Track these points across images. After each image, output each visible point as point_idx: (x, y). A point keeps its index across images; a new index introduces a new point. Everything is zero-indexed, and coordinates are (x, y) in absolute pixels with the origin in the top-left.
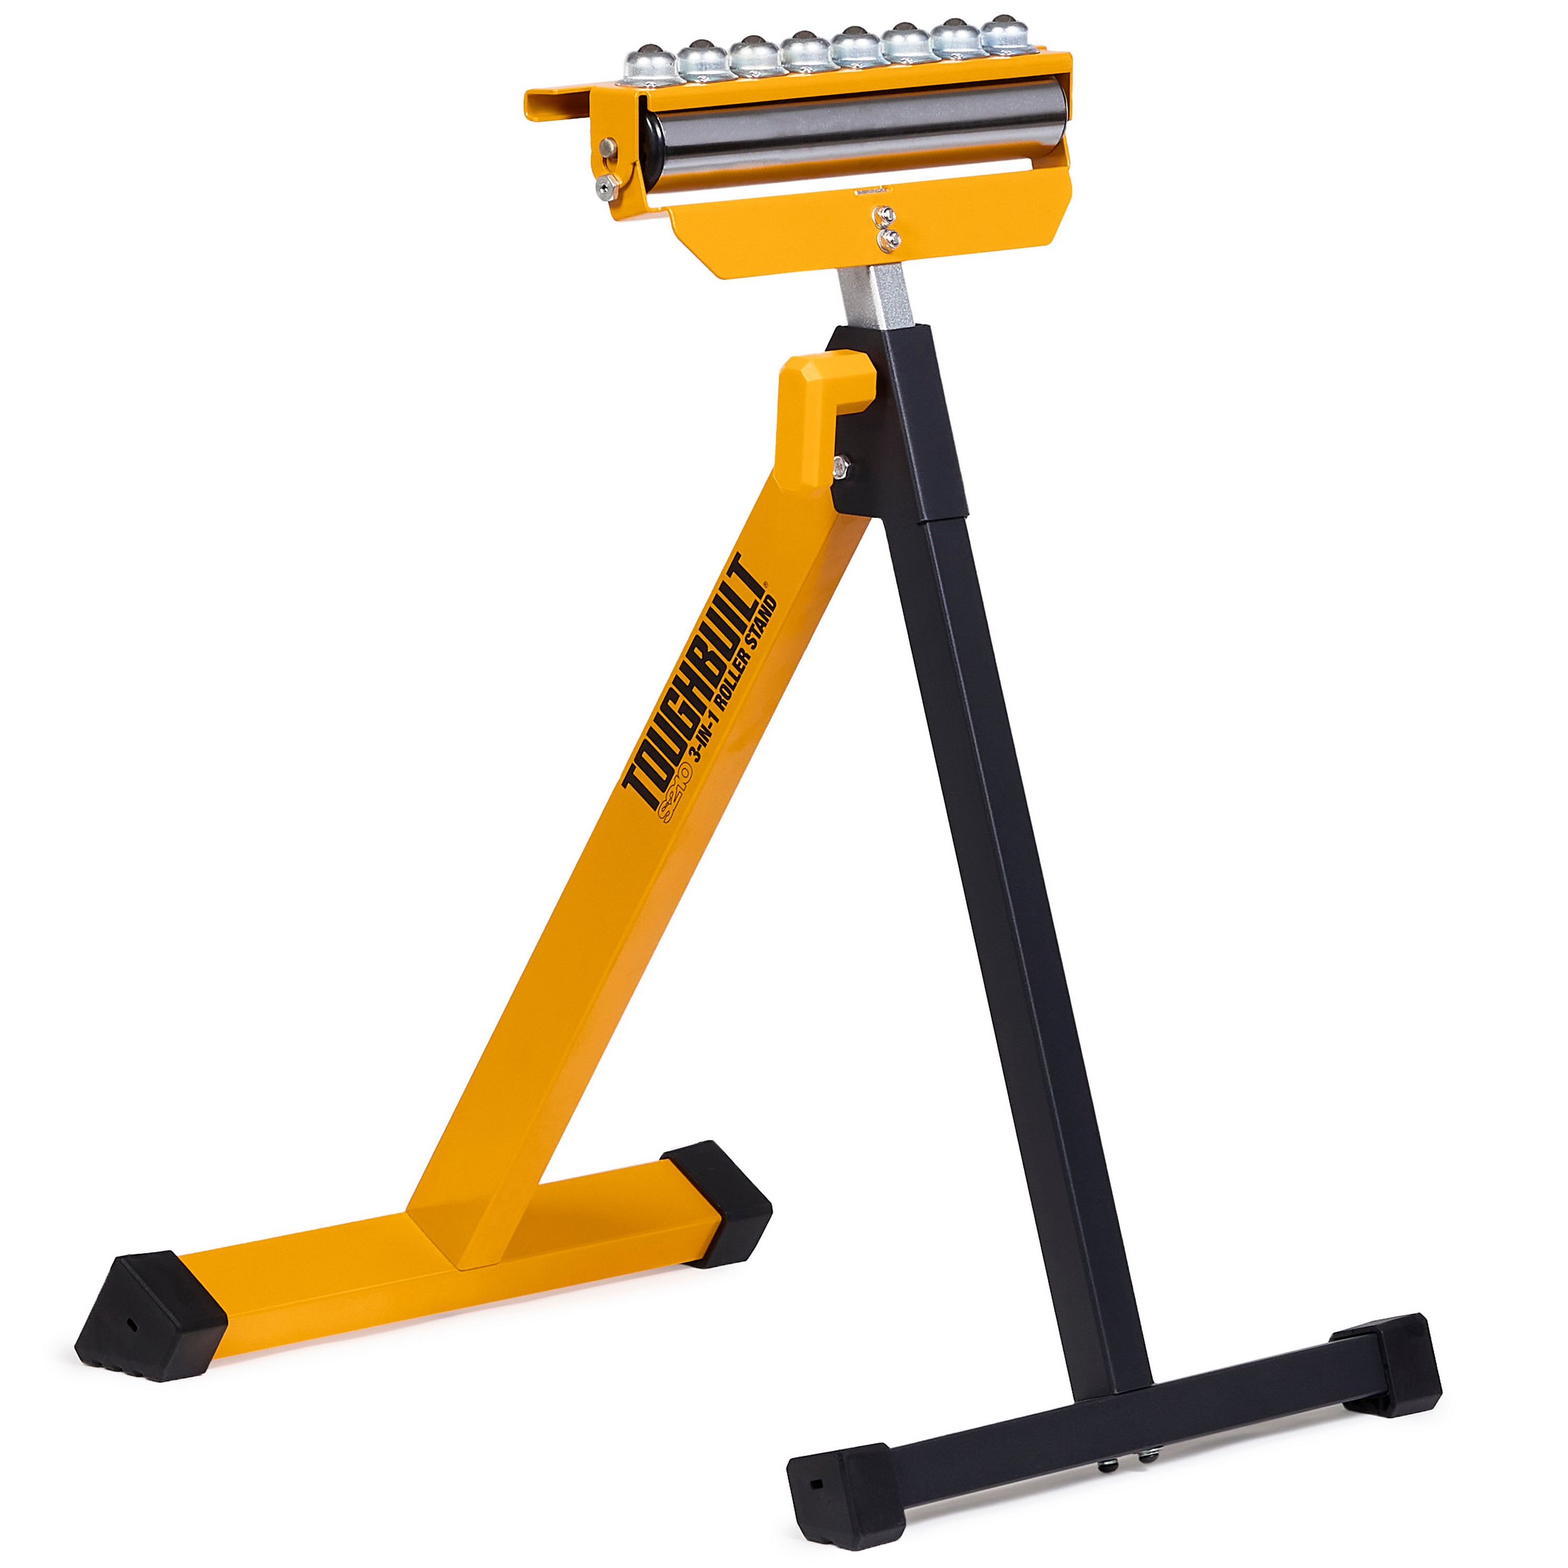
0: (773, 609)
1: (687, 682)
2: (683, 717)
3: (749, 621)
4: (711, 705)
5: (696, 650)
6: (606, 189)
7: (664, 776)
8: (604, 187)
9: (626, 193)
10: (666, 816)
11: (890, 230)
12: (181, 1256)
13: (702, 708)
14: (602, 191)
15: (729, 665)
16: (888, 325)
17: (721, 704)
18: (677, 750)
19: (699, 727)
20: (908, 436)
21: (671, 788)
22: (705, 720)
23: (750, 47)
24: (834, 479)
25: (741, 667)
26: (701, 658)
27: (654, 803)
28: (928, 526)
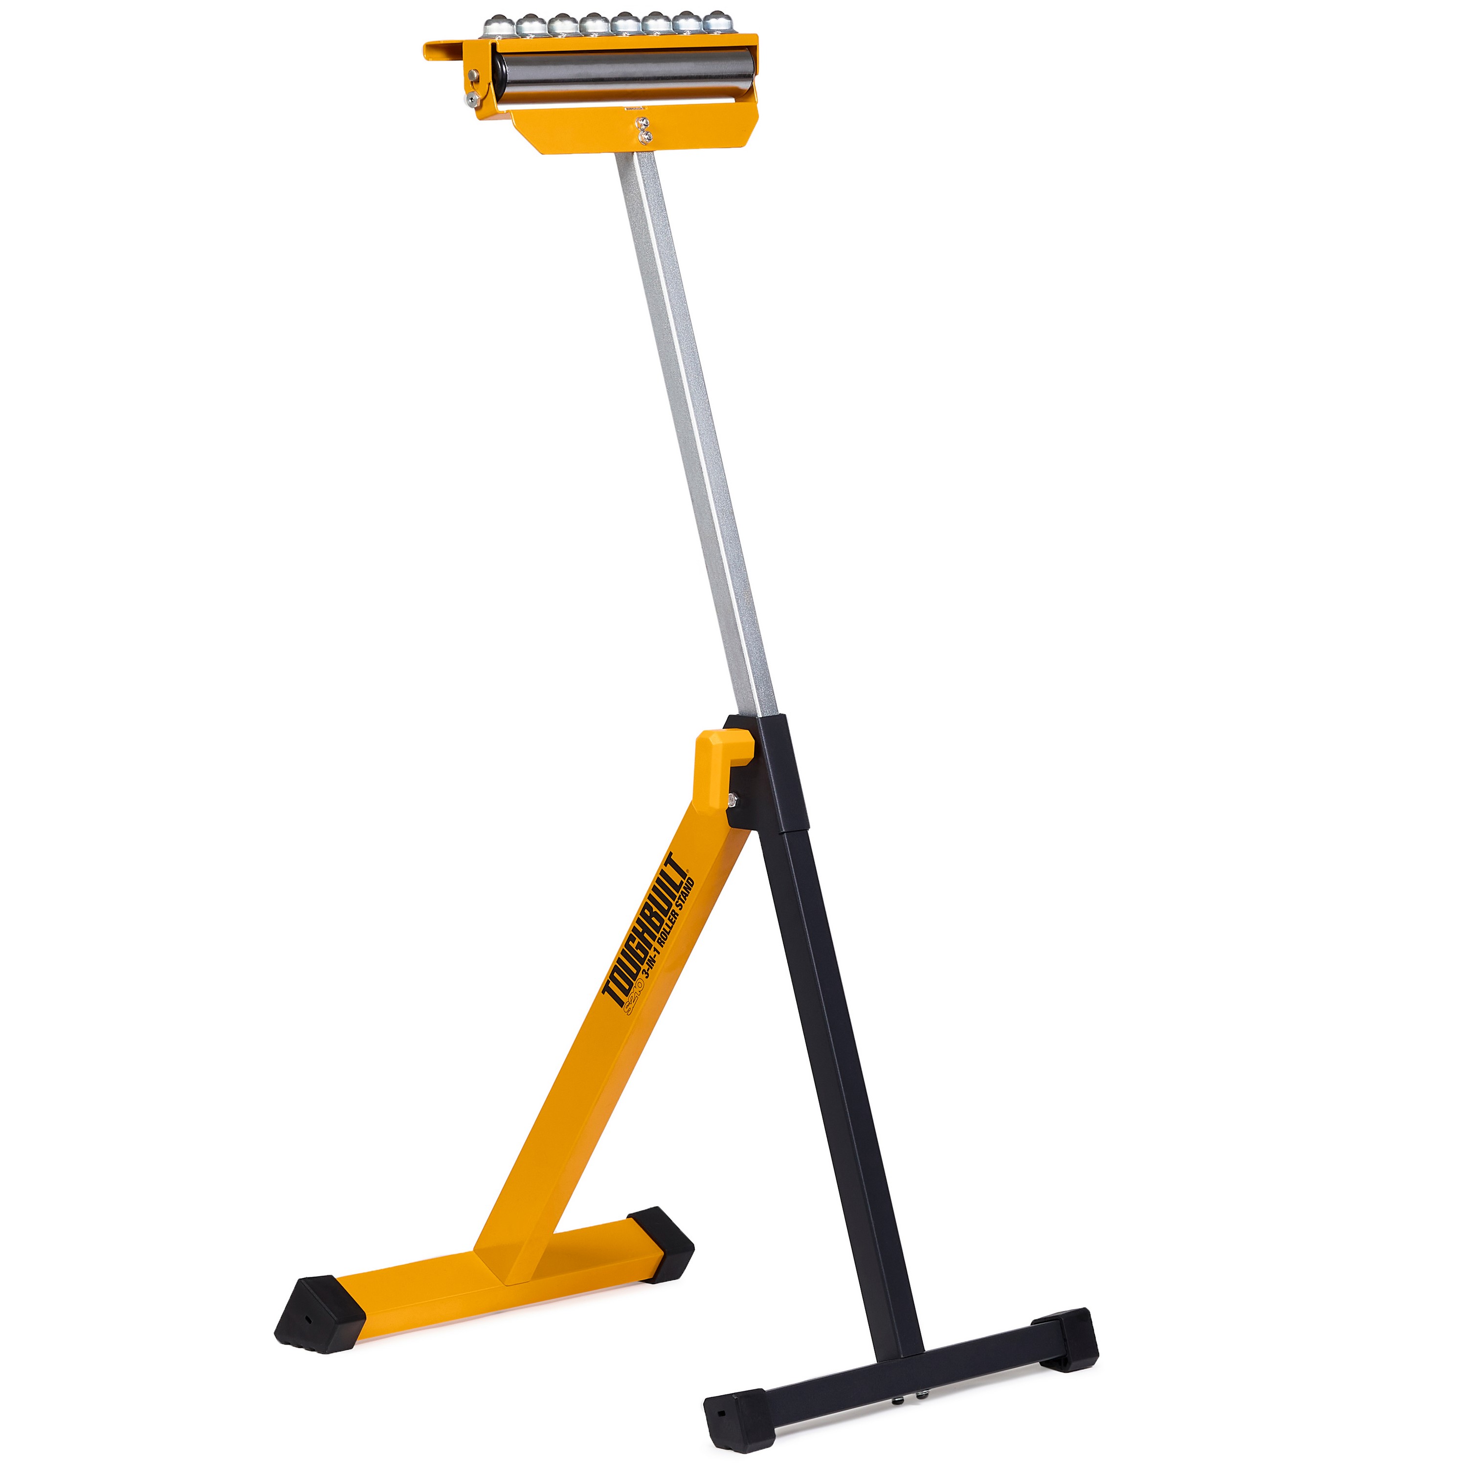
0: (692, 886)
1: (641, 930)
2: (639, 951)
3: (678, 893)
4: (655, 944)
5: (646, 911)
7: (627, 987)
10: (629, 1011)
12: (338, 1278)
13: (650, 946)
15: (666, 920)
16: (762, 714)
17: (661, 943)
18: (635, 972)
19: (648, 957)
20: (773, 781)
21: (632, 994)
22: (651, 953)
24: (728, 807)
25: (673, 921)
26: (649, 915)
27: (621, 1003)
28: (785, 835)
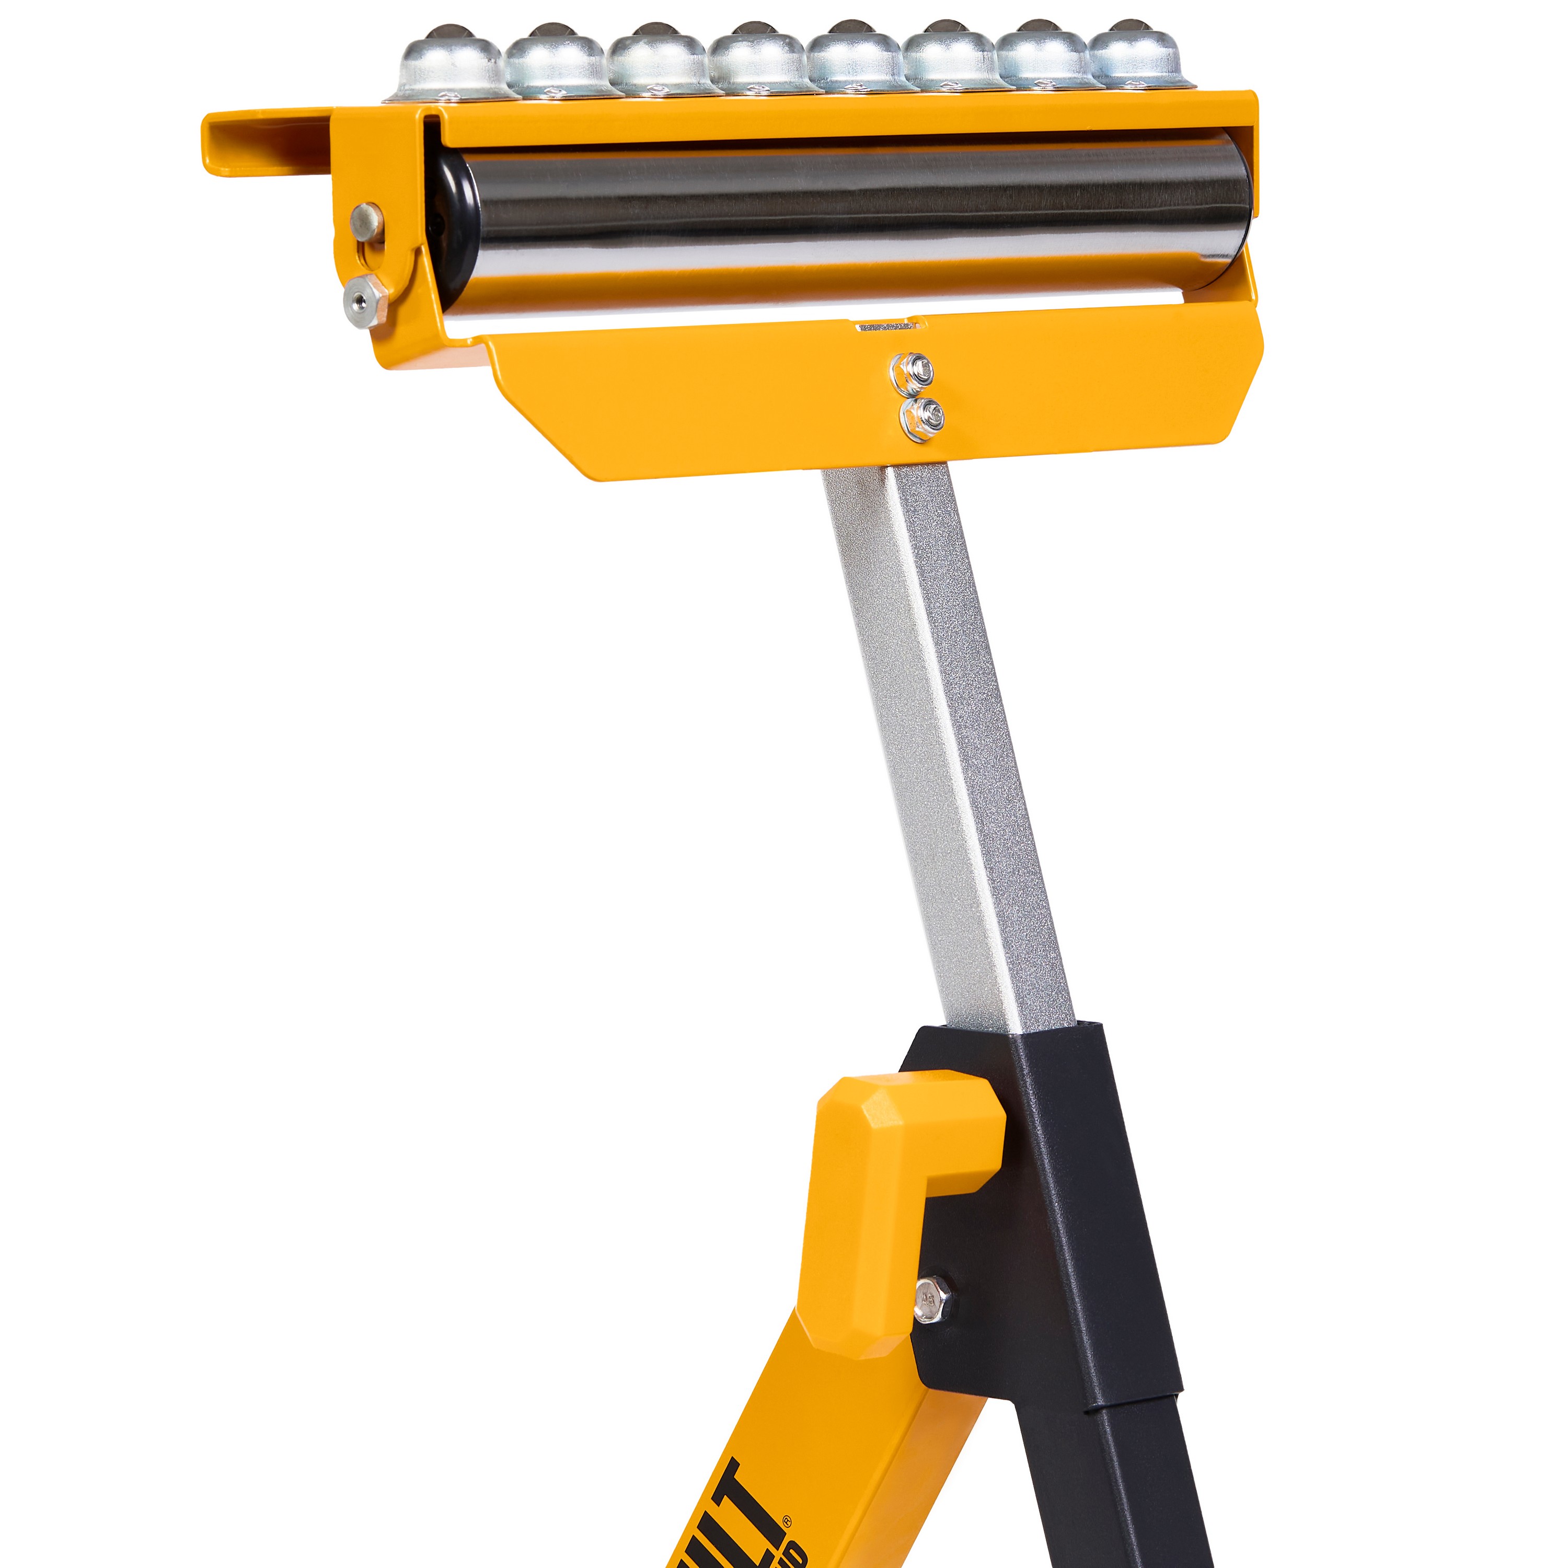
6: (364, 305)
8: (360, 300)
9: (404, 311)
11: (922, 399)
14: (356, 306)
16: (1026, 1026)
23: (648, 43)
24: (916, 1322)
28: (1105, 1417)
